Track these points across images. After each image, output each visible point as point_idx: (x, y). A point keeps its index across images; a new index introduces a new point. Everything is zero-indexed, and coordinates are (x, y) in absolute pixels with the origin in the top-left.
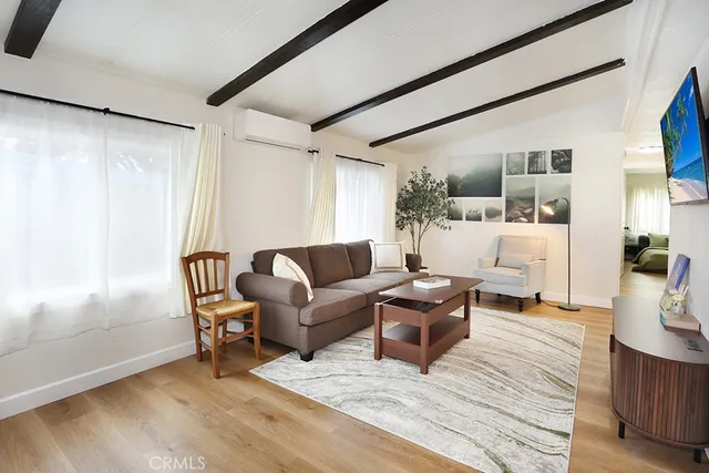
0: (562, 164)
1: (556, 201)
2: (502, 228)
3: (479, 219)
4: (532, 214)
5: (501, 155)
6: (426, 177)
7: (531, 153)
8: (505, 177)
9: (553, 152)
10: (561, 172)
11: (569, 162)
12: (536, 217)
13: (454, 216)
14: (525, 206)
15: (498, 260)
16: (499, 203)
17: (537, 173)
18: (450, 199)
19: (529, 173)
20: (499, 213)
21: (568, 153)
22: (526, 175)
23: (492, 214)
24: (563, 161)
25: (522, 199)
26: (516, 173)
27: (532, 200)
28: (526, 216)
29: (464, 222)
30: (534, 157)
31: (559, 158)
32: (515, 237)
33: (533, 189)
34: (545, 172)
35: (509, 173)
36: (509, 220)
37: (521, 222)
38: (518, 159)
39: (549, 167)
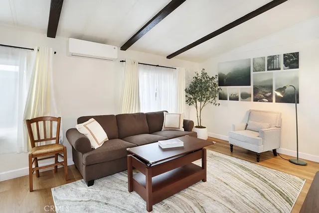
0: (292, 62)
1: (285, 87)
2: (251, 105)
3: (237, 99)
4: (271, 96)
5: (250, 59)
6: (204, 74)
7: (269, 57)
8: (252, 73)
9: (284, 55)
10: (291, 67)
11: (297, 61)
12: (274, 99)
13: (223, 97)
14: (266, 91)
15: (247, 125)
16: (249, 89)
17: (274, 69)
18: (219, 87)
19: (268, 70)
20: (250, 96)
21: (296, 55)
22: (266, 71)
23: (245, 96)
24: (292, 61)
25: (264, 87)
26: (259, 71)
27: (271, 87)
28: (267, 98)
29: (228, 101)
30: (271, 59)
31: (289, 59)
32: (260, 111)
33: (272, 80)
34: (279, 69)
35: (255, 70)
36: (255, 100)
37: (264, 101)
38: (261, 61)
39: (282, 65)
